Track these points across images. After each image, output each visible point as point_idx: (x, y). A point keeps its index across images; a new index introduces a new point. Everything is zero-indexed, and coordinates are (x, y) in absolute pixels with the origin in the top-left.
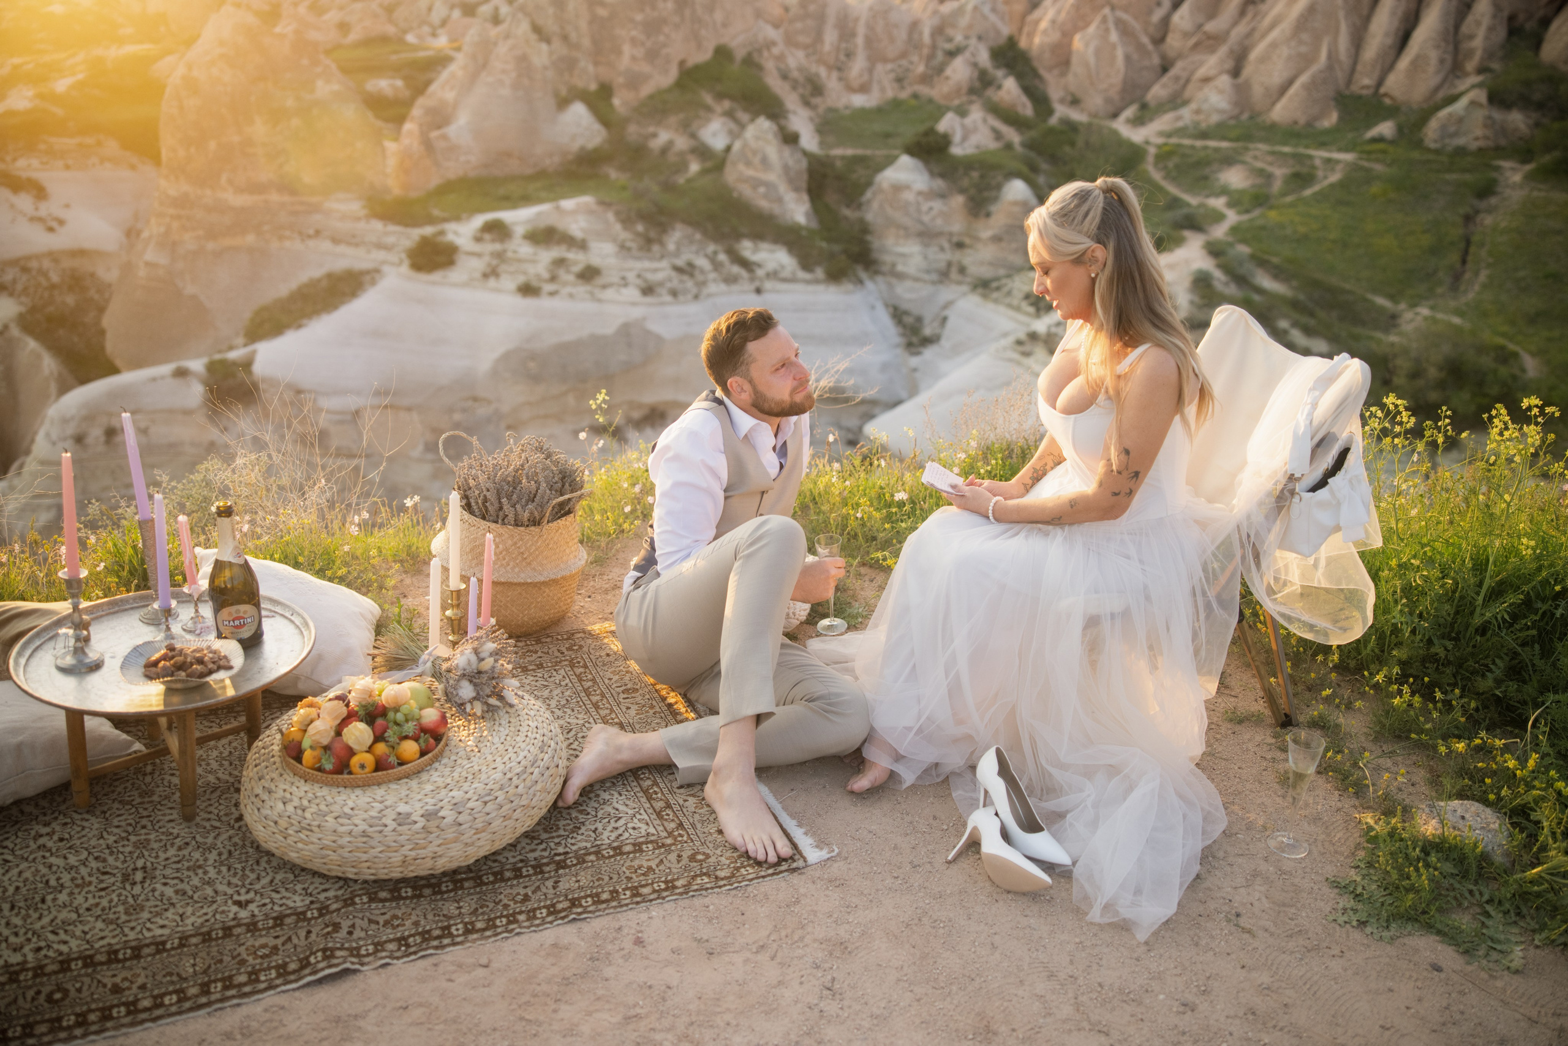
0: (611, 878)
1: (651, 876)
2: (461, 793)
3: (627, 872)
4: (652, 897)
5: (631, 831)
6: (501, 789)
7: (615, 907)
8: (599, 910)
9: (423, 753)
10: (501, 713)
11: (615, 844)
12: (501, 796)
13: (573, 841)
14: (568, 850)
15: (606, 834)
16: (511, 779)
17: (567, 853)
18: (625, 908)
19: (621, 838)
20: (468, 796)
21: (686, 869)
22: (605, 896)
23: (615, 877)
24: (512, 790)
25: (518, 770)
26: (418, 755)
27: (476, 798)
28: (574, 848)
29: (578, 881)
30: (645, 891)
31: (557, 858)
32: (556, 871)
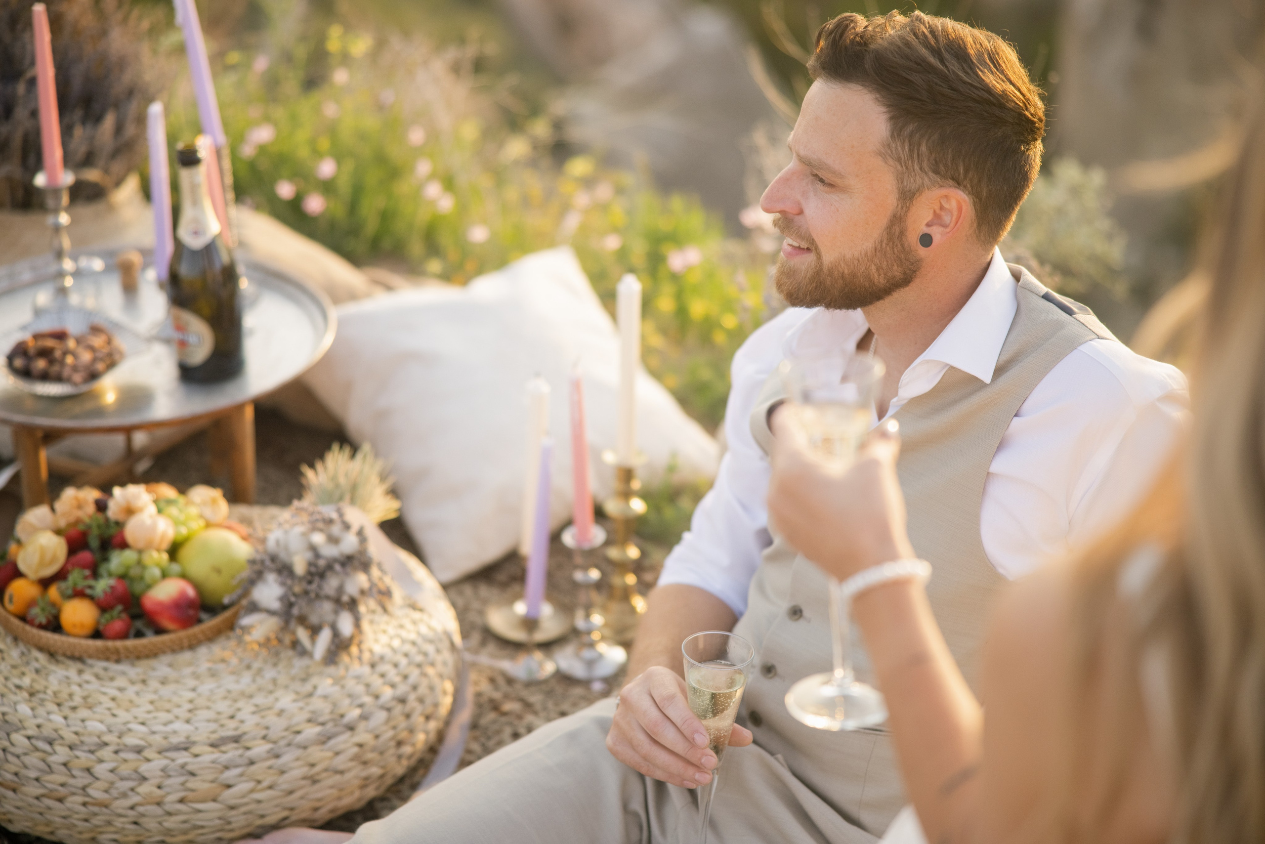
6: (71, 747)
9: (97, 634)
10: (300, 664)
12: (61, 754)
16: (106, 744)
20: (31, 723)
24: (84, 760)
26: (87, 631)
27: (30, 732)
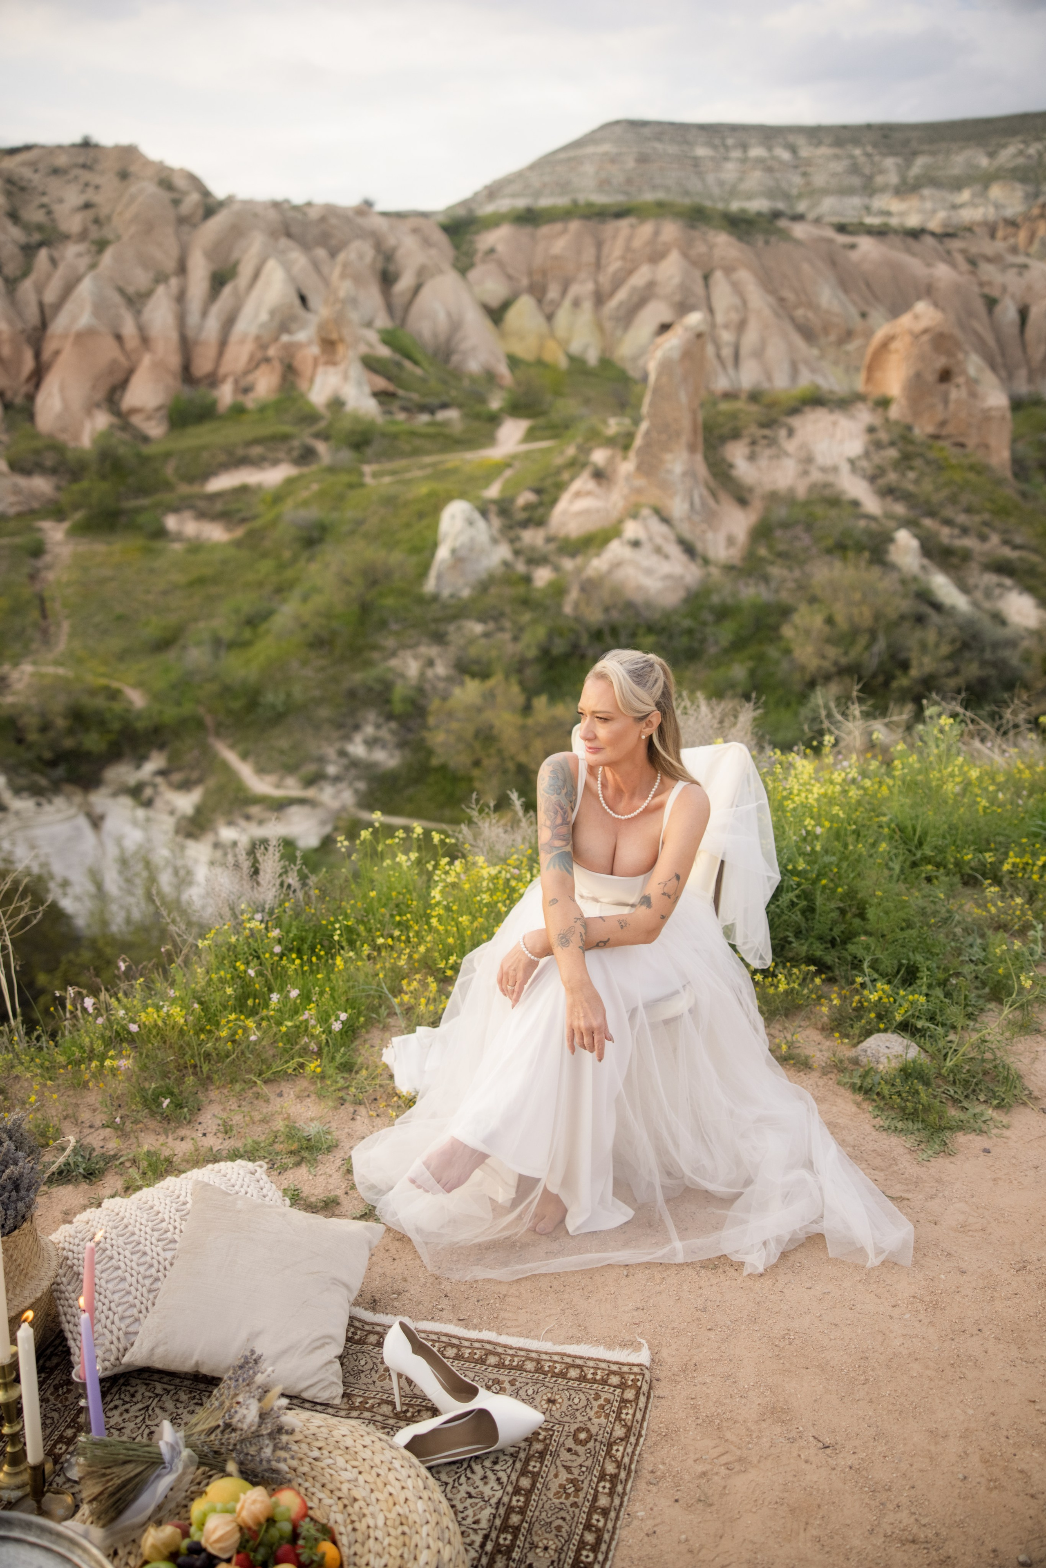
0: (564, 1519)
1: (585, 1485)
2: (426, 1552)
3: (562, 1500)
4: (617, 1501)
5: (497, 1467)
7: (612, 1539)
8: (607, 1553)
11: (510, 1489)
13: (470, 1520)
14: (481, 1533)
15: (487, 1491)
17: (486, 1537)
18: (617, 1532)
19: (504, 1479)
21: (593, 1454)
22: (590, 1538)
23: (563, 1514)
25: (421, 1484)
28: (484, 1524)
29: (546, 1548)
30: (603, 1501)
31: (489, 1547)
32: (509, 1558)
